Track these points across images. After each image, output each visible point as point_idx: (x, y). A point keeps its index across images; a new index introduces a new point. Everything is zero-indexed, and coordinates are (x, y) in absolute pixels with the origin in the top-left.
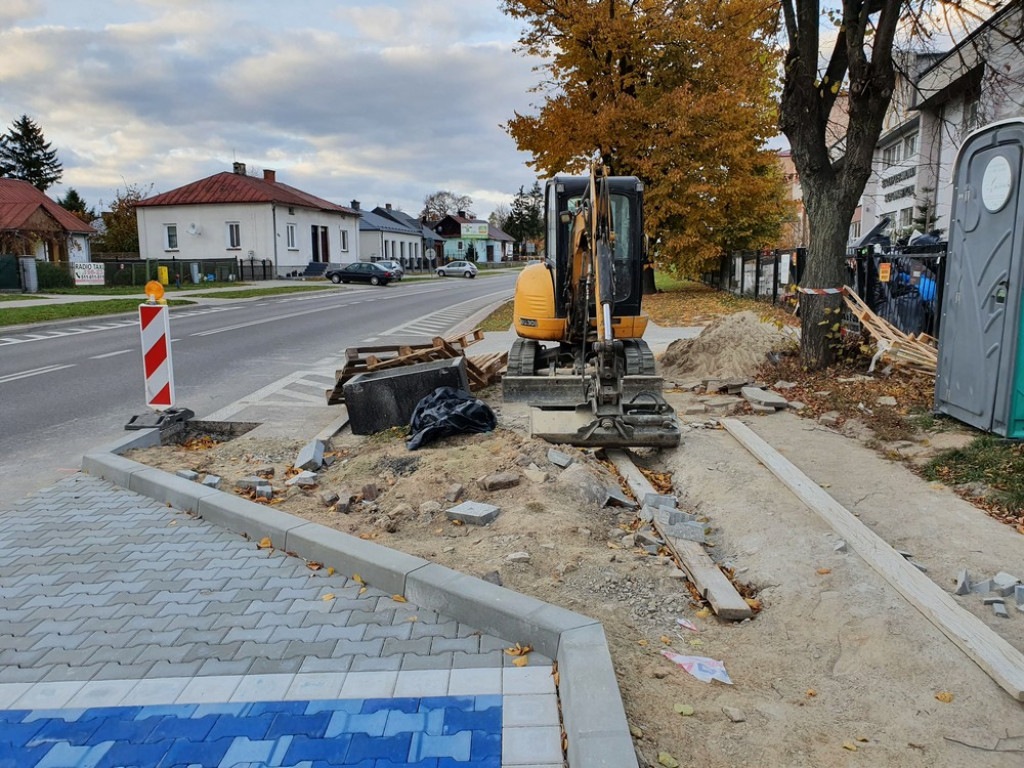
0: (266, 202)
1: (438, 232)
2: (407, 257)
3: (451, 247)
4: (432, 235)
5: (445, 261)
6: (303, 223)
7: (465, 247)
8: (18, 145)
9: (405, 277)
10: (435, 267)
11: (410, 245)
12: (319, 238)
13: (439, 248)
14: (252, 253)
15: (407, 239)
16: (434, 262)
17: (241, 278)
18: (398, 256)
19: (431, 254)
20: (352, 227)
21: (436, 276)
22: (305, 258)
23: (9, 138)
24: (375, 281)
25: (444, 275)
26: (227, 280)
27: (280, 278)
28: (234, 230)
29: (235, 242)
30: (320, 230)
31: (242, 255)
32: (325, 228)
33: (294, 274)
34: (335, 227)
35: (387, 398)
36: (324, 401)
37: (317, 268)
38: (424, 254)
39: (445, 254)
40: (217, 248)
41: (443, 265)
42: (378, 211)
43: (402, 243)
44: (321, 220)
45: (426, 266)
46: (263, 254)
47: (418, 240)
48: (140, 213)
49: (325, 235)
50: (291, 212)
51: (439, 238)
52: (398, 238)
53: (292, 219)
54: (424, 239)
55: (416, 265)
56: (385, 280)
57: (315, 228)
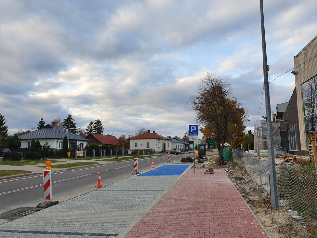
0: (155, 138)
1: (188, 143)
2: (181, 148)
3: (191, 146)
4: (187, 143)
5: (190, 149)
6: (161, 142)
7: (195, 146)
8: (96, 125)
9: (181, 153)
10: (188, 151)
11: (182, 146)
12: (164, 145)
13: (189, 146)
14: (151, 148)
15: (181, 145)
16: (187, 150)
17: (150, 153)
18: (179, 148)
19: (187, 148)
20: (170, 143)
21: (188, 153)
22: (161, 149)
23: (94, 123)
24: (176, 154)
25: (190, 153)
26: (148, 154)
27: (157, 153)
28: (148, 144)
29: (148, 146)
30: (164, 143)
31: (150, 148)
32: (165, 143)
33: (159, 152)
34: (167, 143)
35: (186, 160)
36: (180, 161)
37: (163, 151)
38: (185, 148)
39: (190, 148)
40: (145, 148)
41: (189, 150)
42: (174, 138)
43: (180, 145)
44: (164, 141)
45: (185, 151)
46: (154, 148)
47: (184, 145)
48: (130, 141)
49: (165, 144)
50: (159, 140)
51: (188, 144)
52: (179, 144)
53: (159, 141)
54: (185, 144)
55: (183, 150)
56: (178, 153)
57: (163, 143)
